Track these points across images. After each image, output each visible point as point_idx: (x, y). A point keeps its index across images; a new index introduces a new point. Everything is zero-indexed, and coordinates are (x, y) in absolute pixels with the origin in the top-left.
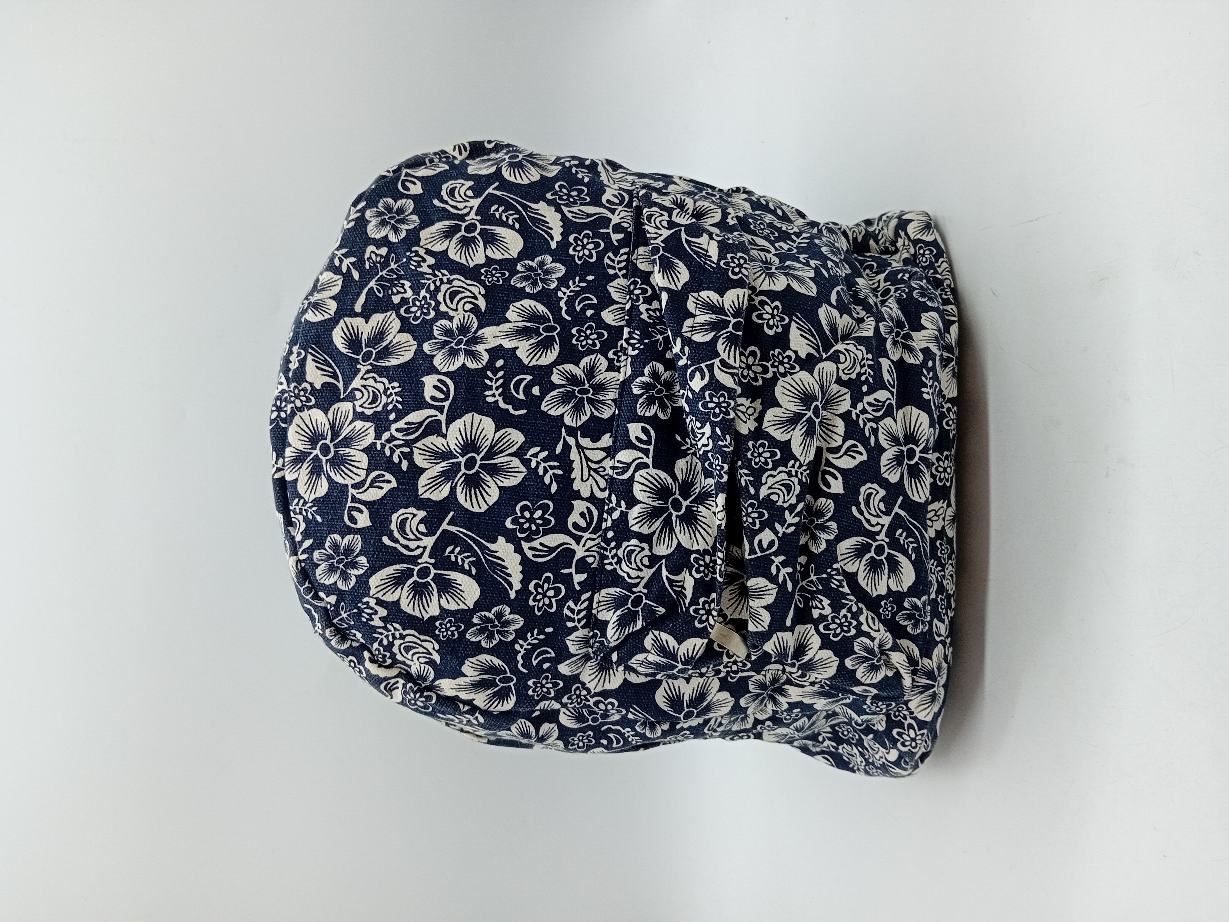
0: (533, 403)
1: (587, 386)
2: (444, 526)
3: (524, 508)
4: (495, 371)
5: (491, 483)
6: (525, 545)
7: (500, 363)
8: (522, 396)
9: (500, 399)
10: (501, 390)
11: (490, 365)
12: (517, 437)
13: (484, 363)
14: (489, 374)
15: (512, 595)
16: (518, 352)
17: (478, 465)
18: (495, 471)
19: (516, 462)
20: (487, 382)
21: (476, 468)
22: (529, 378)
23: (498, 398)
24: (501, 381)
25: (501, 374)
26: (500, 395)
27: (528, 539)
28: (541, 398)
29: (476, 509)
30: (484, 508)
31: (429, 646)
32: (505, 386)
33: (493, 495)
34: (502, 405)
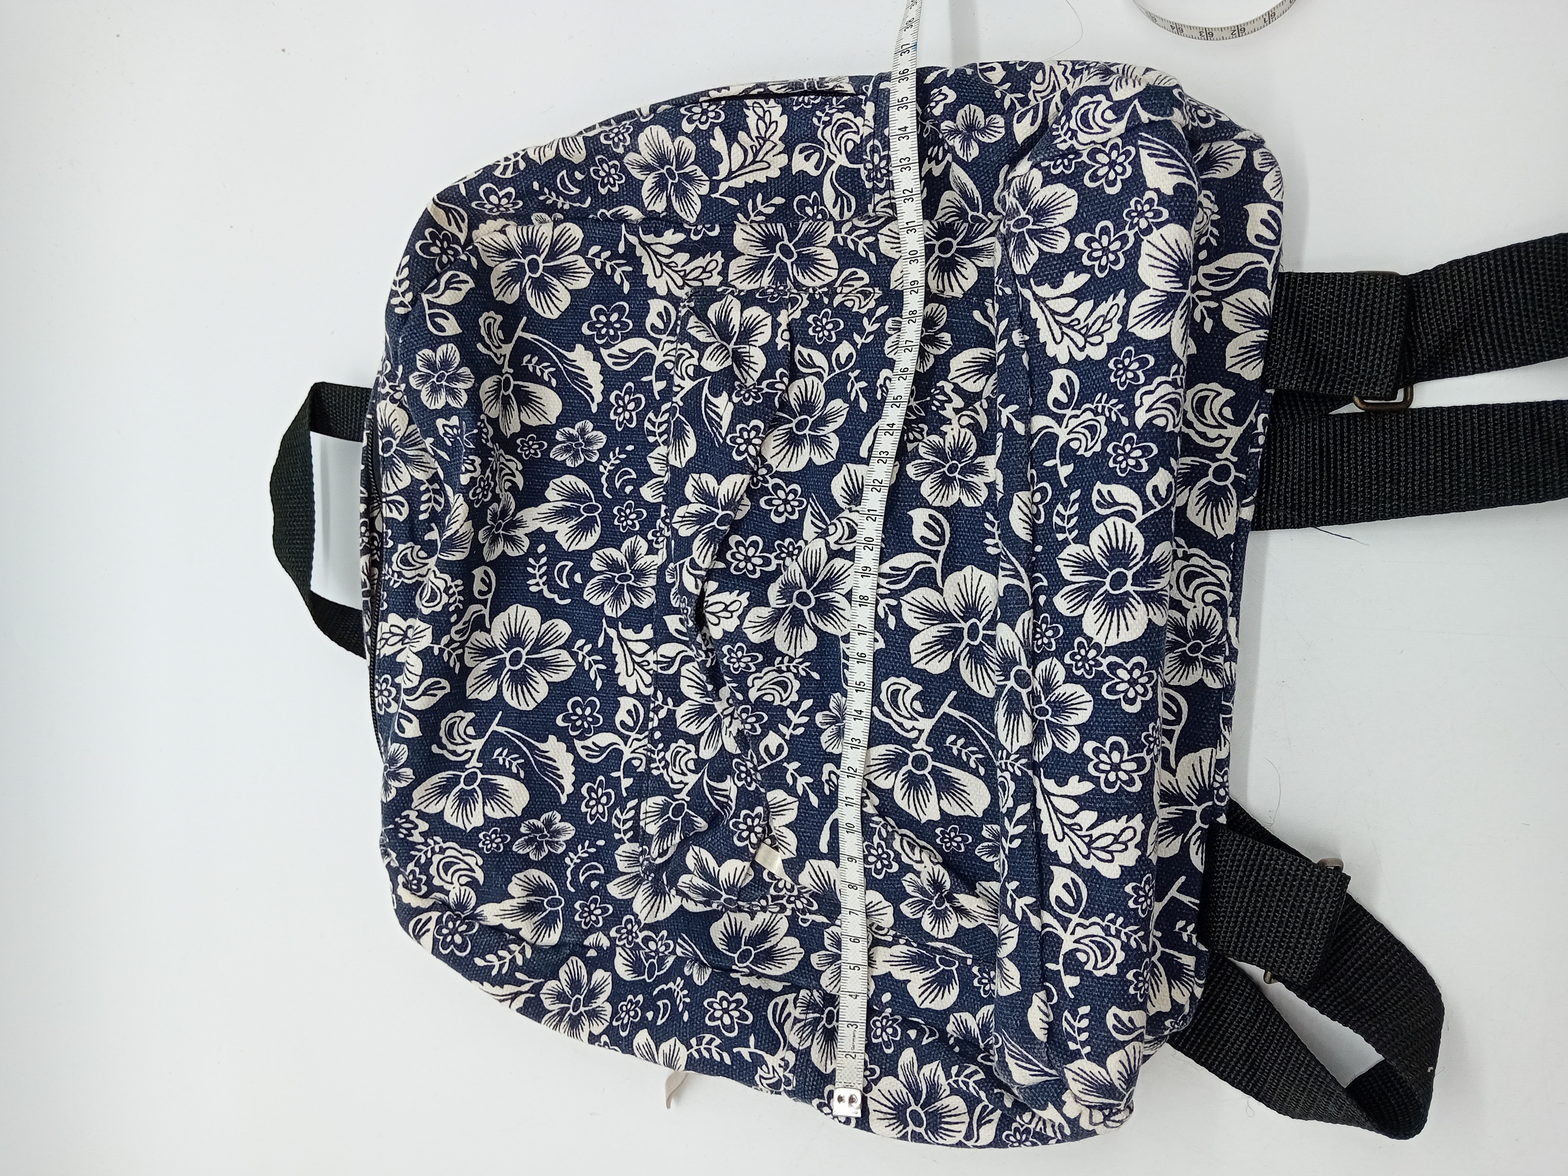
0: (576, 591)
1: (628, 572)
2: (494, 727)
3: (575, 705)
4: (537, 558)
5: (539, 678)
6: (578, 744)
7: (542, 548)
8: (565, 585)
9: (545, 588)
10: (545, 578)
11: (532, 552)
12: (564, 628)
13: (525, 549)
14: (531, 560)
15: (564, 799)
16: (557, 536)
17: (523, 660)
18: (542, 665)
19: (564, 655)
20: (530, 570)
21: (522, 663)
22: (570, 564)
23: (542, 587)
24: (544, 569)
25: (544, 560)
26: (544, 584)
27: (581, 737)
28: (583, 586)
29: (524, 707)
30: (532, 705)
31: (471, 861)
32: (549, 573)
33: (542, 691)
34: (547, 594)
